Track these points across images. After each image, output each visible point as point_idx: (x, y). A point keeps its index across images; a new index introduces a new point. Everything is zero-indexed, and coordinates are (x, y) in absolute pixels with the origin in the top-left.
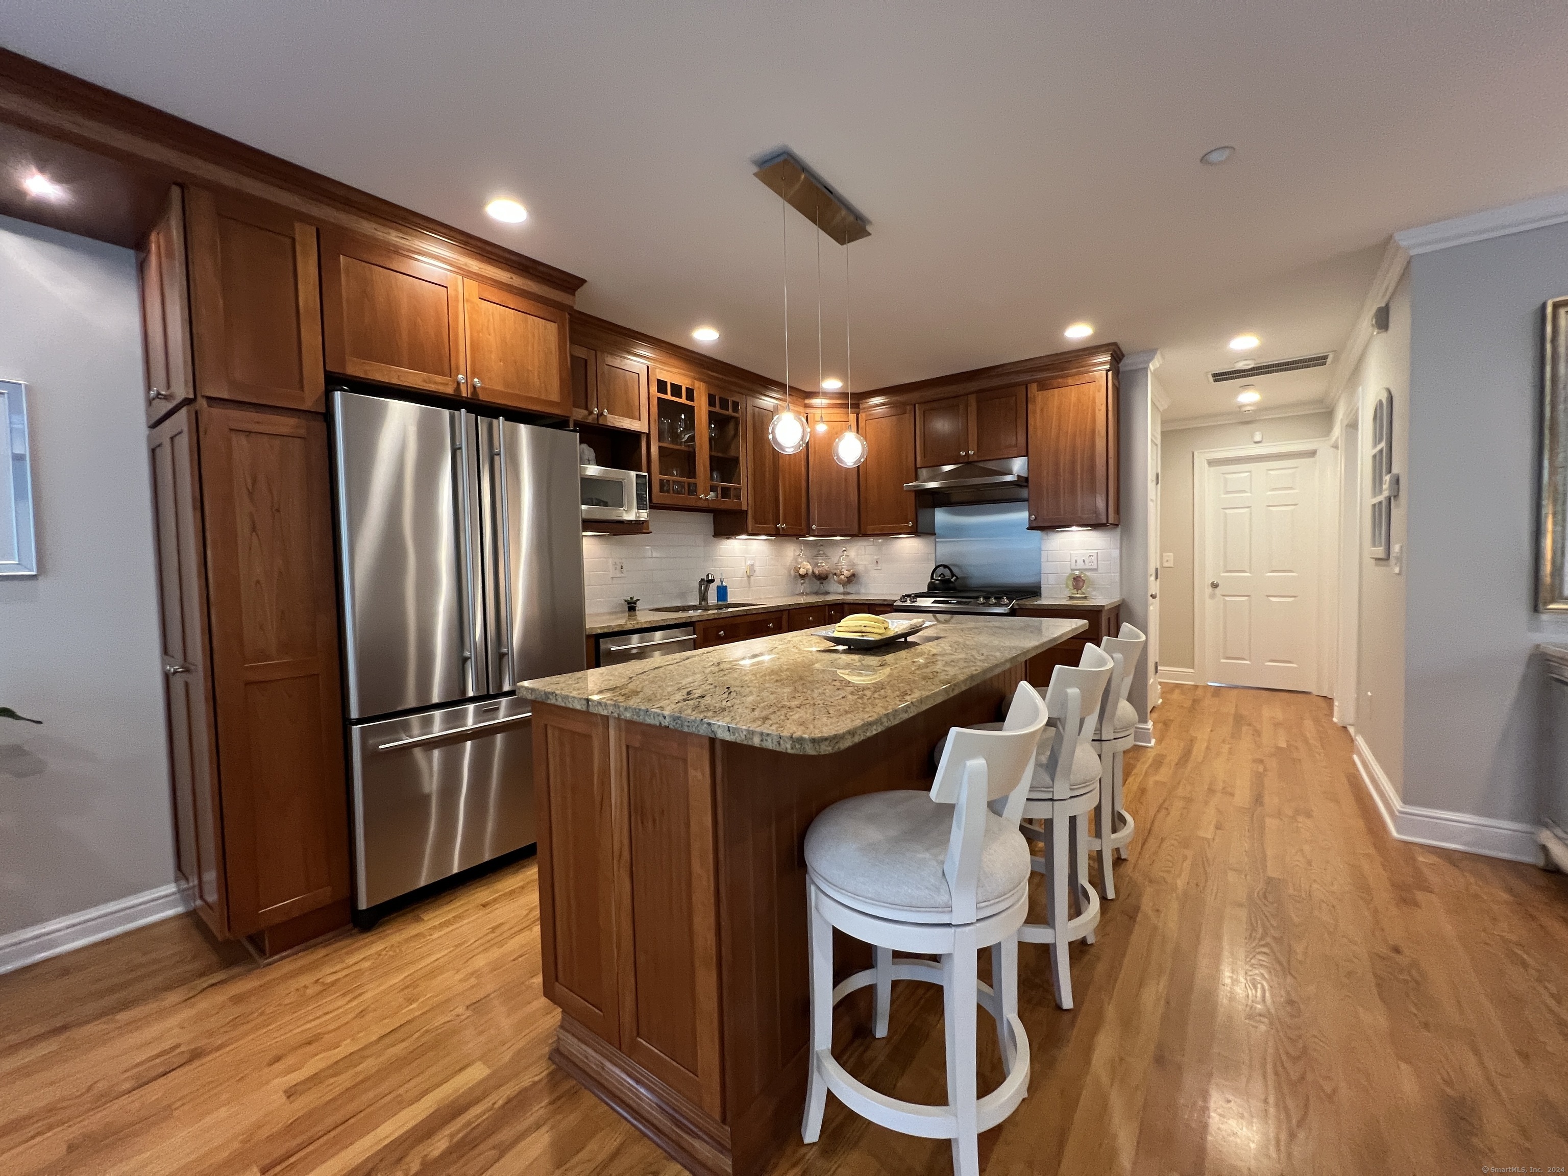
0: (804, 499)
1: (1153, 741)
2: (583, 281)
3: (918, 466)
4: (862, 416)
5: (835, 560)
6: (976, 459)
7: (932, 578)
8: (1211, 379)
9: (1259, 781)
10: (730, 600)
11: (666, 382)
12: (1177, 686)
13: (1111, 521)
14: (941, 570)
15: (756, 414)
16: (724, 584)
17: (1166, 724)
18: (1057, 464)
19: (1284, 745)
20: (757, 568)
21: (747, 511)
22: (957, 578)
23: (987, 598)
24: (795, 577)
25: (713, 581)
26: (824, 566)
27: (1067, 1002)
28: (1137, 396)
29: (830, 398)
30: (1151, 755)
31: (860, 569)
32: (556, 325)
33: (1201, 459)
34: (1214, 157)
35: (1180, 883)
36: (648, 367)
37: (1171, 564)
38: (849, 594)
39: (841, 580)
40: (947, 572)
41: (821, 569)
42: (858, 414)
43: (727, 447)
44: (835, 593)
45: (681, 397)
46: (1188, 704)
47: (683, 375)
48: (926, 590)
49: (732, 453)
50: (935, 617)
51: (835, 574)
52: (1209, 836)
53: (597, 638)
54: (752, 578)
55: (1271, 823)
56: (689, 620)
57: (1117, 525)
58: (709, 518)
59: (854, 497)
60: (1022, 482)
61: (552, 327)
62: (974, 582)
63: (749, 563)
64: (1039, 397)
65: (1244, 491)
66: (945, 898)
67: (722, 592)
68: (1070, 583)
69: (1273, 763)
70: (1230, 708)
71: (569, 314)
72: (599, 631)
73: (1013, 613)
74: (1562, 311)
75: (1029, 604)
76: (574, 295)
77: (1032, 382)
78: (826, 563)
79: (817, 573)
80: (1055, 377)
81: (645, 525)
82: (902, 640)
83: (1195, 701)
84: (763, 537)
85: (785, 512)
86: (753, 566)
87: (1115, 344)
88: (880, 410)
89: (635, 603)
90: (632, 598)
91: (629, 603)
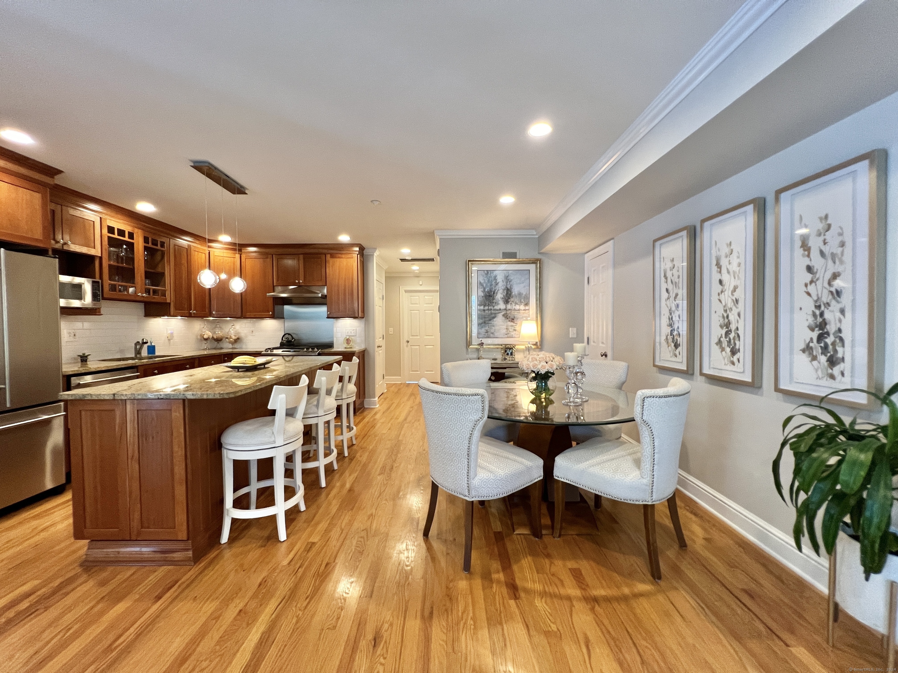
0: (207, 298)
1: (378, 405)
2: (60, 171)
3: (275, 285)
4: (243, 256)
5: (227, 330)
6: (303, 284)
7: (282, 339)
8: (400, 261)
10: (157, 354)
11: (114, 228)
12: (394, 384)
13: (360, 316)
14: (287, 336)
15: (177, 249)
16: (153, 344)
17: (385, 399)
18: (338, 290)
20: (175, 335)
21: (170, 304)
22: (295, 339)
23: (308, 349)
24: (201, 340)
25: (146, 343)
26: (219, 333)
27: (323, 484)
28: (370, 265)
29: (224, 244)
30: (375, 410)
31: (242, 335)
32: (40, 195)
33: (402, 289)
36: (101, 218)
37: (392, 333)
38: (235, 348)
39: (231, 341)
40: (290, 337)
41: (217, 335)
42: (241, 255)
43: (155, 266)
44: (227, 348)
45: (124, 237)
46: (396, 390)
47: (126, 224)
48: (279, 346)
49: (159, 269)
50: (284, 358)
51: (227, 338)
53: (68, 378)
54: (171, 341)
56: (134, 365)
57: (363, 318)
58: (142, 305)
60: (324, 297)
61: (37, 197)
62: (304, 341)
63: (169, 332)
64: (331, 261)
65: (417, 304)
67: (152, 349)
68: (345, 342)
71: (49, 188)
72: (71, 373)
73: (319, 354)
74: (470, 263)
75: (326, 351)
76: (53, 178)
77: (328, 254)
78: (221, 332)
79: (215, 337)
80: (337, 254)
81: (97, 311)
82: (263, 366)
83: (399, 389)
84: (180, 317)
85: (195, 304)
86: (172, 334)
87: (360, 244)
88: (254, 255)
89: (86, 357)
90: (84, 354)
91: (81, 357)
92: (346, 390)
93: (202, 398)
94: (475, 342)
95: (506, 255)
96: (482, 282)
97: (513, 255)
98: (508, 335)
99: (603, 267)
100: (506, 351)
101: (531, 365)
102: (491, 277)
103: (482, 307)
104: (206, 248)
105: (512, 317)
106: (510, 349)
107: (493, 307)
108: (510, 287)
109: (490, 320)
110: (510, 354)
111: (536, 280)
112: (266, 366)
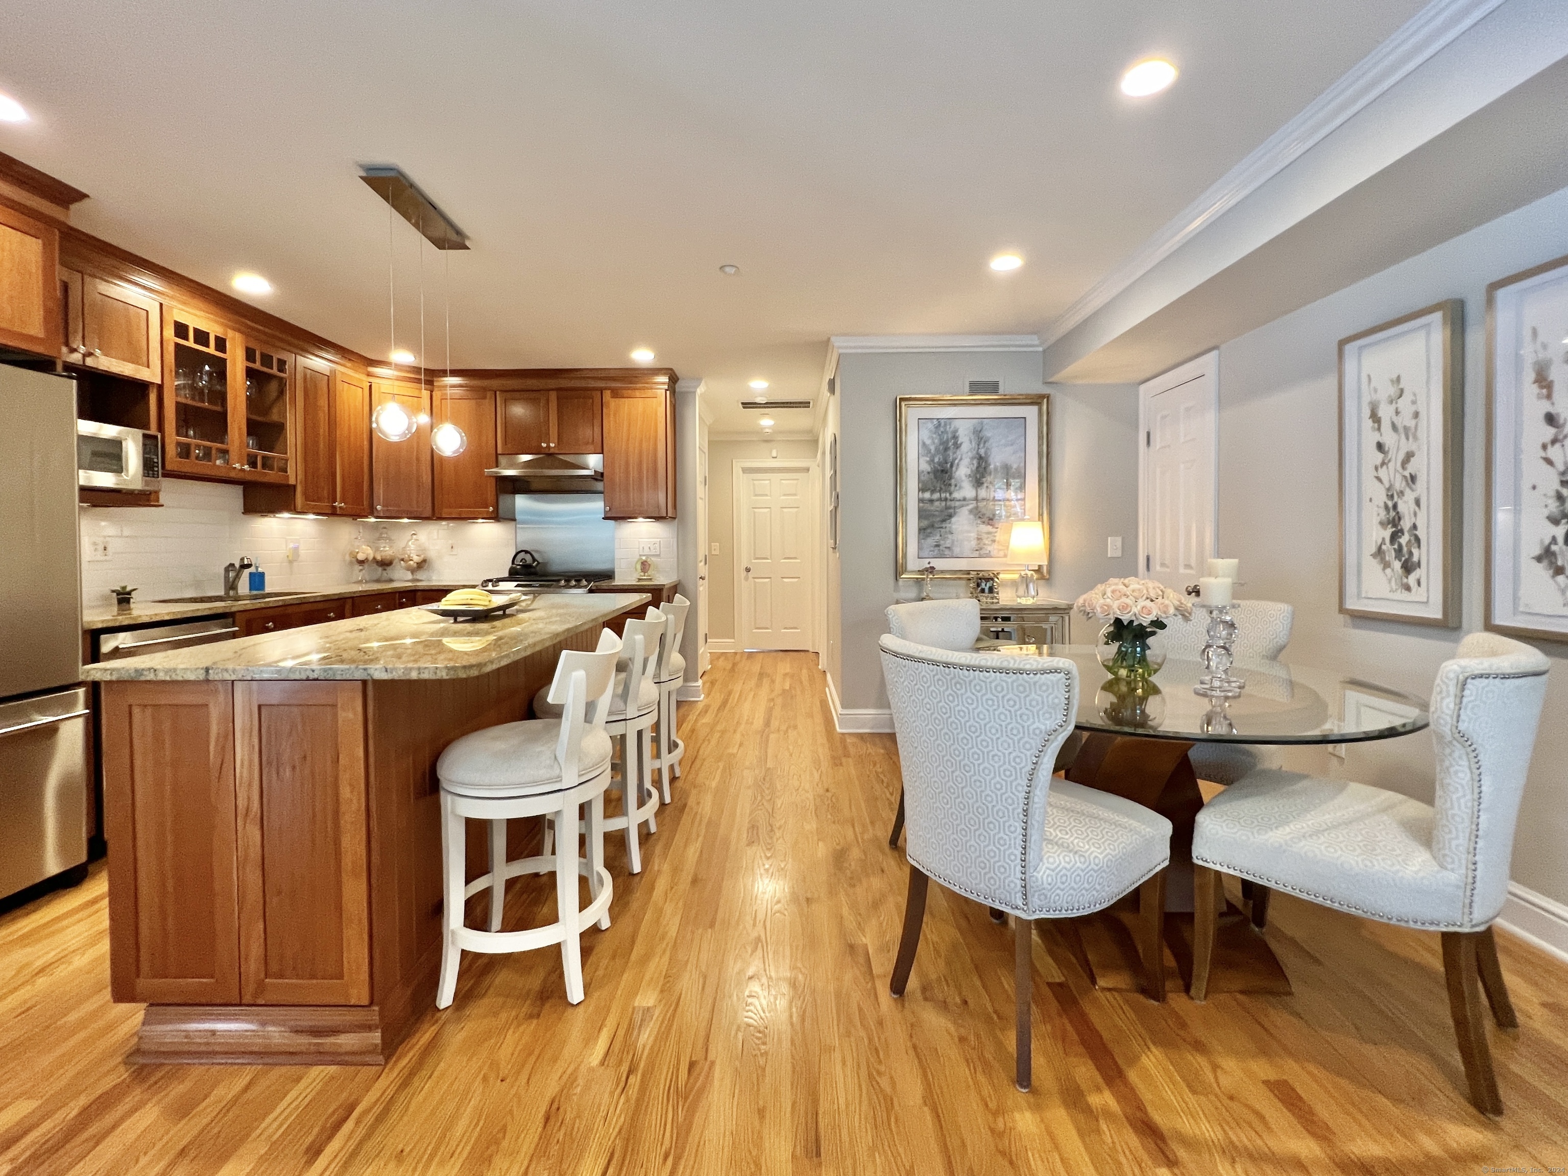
0: (366, 477)
1: (703, 696)
2: (82, 196)
3: (499, 451)
4: (437, 394)
5: (402, 544)
6: (556, 451)
7: (513, 563)
8: (741, 406)
10: (268, 589)
11: (187, 326)
12: (721, 653)
13: (669, 514)
14: (522, 555)
15: (308, 376)
16: (260, 570)
17: (713, 683)
18: (627, 463)
19: (788, 687)
20: (302, 552)
21: (294, 487)
22: (539, 563)
23: (567, 581)
24: (351, 563)
25: (249, 566)
26: (386, 551)
27: (637, 867)
28: (688, 411)
29: (400, 370)
30: (700, 706)
31: (432, 554)
32: (40, 241)
33: (738, 466)
34: (727, 269)
35: (714, 784)
36: (161, 305)
37: (717, 552)
38: (420, 580)
39: (410, 565)
40: (528, 558)
41: (384, 554)
42: (432, 392)
43: (267, 411)
44: (402, 579)
45: (208, 346)
46: (729, 666)
47: (212, 320)
48: (506, 575)
49: (275, 417)
51: (403, 560)
52: (735, 751)
53: (96, 633)
54: (295, 564)
55: (773, 736)
56: (228, 611)
57: (675, 518)
58: (238, 491)
59: (426, 478)
60: (599, 476)
61: (35, 244)
62: (555, 567)
63: (291, 545)
64: (612, 404)
65: (766, 495)
67: (258, 580)
68: (639, 567)
69: (779, 700)
70: (756, 668)
71: (59, 230)
72: (99, 626)
74: (903, 404)
75: (604, 584)
76: (68, 208)
77: (606, 389)
78: (391, 547)
79: (379, 558)
80: (626, 389)
81: (152, 497)
82: (501, 613)
83: (734, 665)
84: (312, 516)
85: (343, 488)
86: (296, 549)
87: (671, 369)
88: (458, 391)
89: (129, 593)
90: (124, 588)
91: (118, 594)
92: (668, 663)
93: (408, 677)
94: (914, 563)
95: (975, 387)
96: (928, 442)
97: (993, 387)
98: (980, 551)
99: (1188, 410)
100: (978, 585)
101: (1115, 605)
102: (947, 433)
103: (927, 495)
104: (363, 377)
105: (989, 514)
106: (988, 580)
107: (951, 494)
108: (986, 453)
109: (944, 521)
110: (987, 590)
111: (1040, 438)
112: (508, 611)
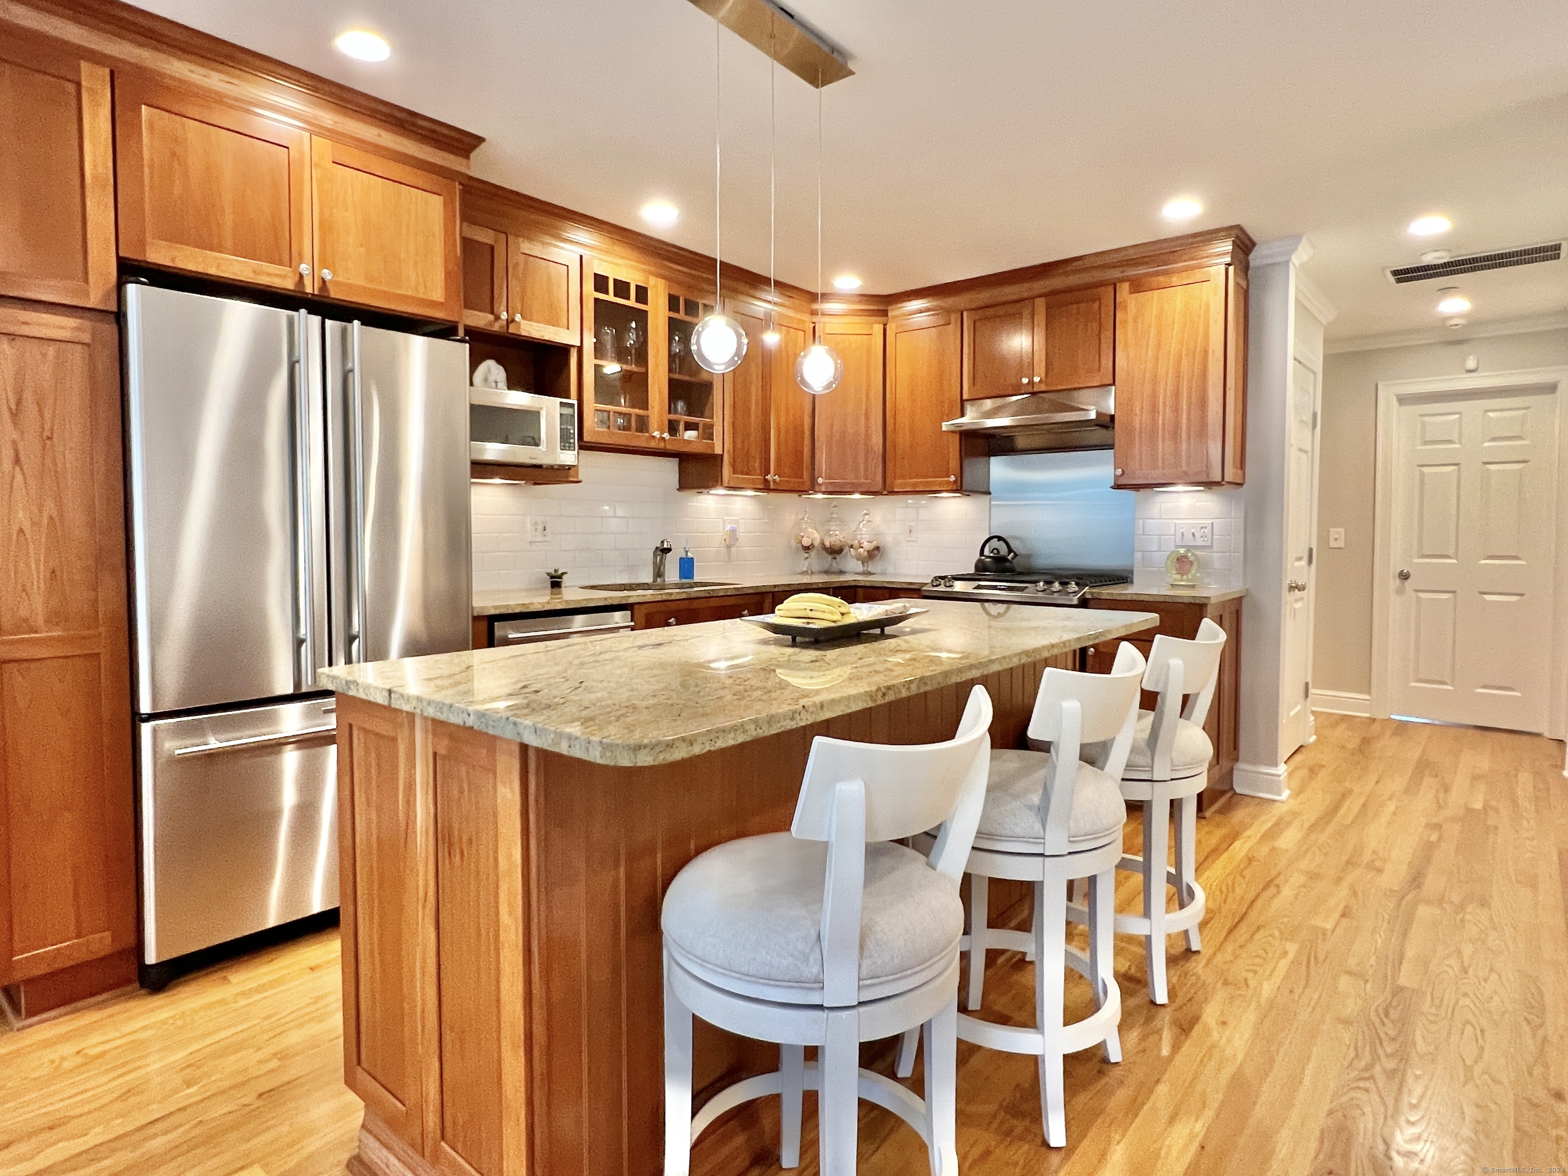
0: (807, 441)
1: (1285, 794)
2: (480, 140)
3: (965, 397)
4: (892, 328)
5: (854, 527)
6: (1043, 387)
7: (982, 553)
8: (1392, 279)
9: (1427, 850)
10: (698, 578)
11: (607, 278)
12: (1342, 717)
13: (1228, 478)
14: (995, 543)
16: (690, 555)
17: (1313, 771)
18: (1154, 396)
19: (1478, 806)
20: (741, 535)
21: (722, 456)
22: (1016, 555)
23: (1049, 583)
24: (797, 549)
25: (673, 550)
26: (836, 536)
28: (1272, 303)
29: (848, 302)
30: (1277, 811)
31: (887, 539)
32: (442, 198)
33: (1387, 395)
36: (581, 256)
37: (1341, 544)
38: (870, 574)
39: (860, 554)
40: (1004, 550)
41: (833, 539)
42: (885, 325)
43: (696, 368)
44: (852, 571)
45: (628, 298)
47: (632, 267)
48: (972, 571)
49: (704, 376)
51: (852, 547)
53: (489, 620)
54: (733, 549)
55: (1423, 911)
56: (624, 602)
57: (1241, 485)
58: (673, 464)
59: (877, 440)
60: (1107, 422)
61: (436, 203)
62: (1041, 562)
63: (728, 527)
64: (1131, 301)
65: (1450, 442)
66: (815, 970)
67: (687, 566)
68: (1172, 564)
69: (1454, 831)
70: (1414, 753)
71: (460, 184)
72: (493, 612)
73: (1084, 603)
75: (1108, 592)
76: (468, 157)
77: (1122, 280)
78: (841, 531)
79: (827, 544)
80: (1157, 274)
81: (572, 471)
82: (878, 631)
83: (1366, 742)
84: (751, 493)
85: (778, 459)
86: (733, 531)
87: (1239, 227)
88: (922, 319)
89: (560, 577)
90: (556, 571)
91: (552, 577)
104: (806, 318)
112: (888, 630)
